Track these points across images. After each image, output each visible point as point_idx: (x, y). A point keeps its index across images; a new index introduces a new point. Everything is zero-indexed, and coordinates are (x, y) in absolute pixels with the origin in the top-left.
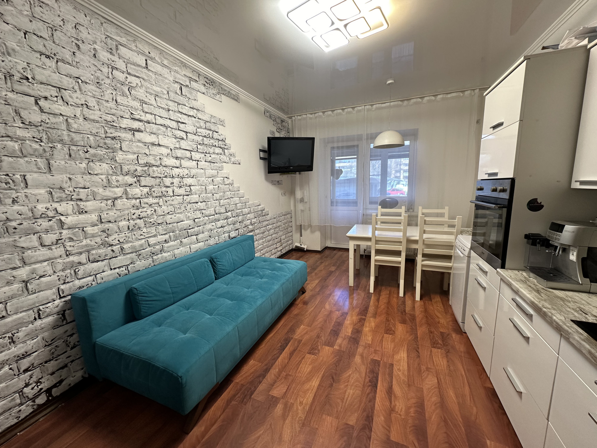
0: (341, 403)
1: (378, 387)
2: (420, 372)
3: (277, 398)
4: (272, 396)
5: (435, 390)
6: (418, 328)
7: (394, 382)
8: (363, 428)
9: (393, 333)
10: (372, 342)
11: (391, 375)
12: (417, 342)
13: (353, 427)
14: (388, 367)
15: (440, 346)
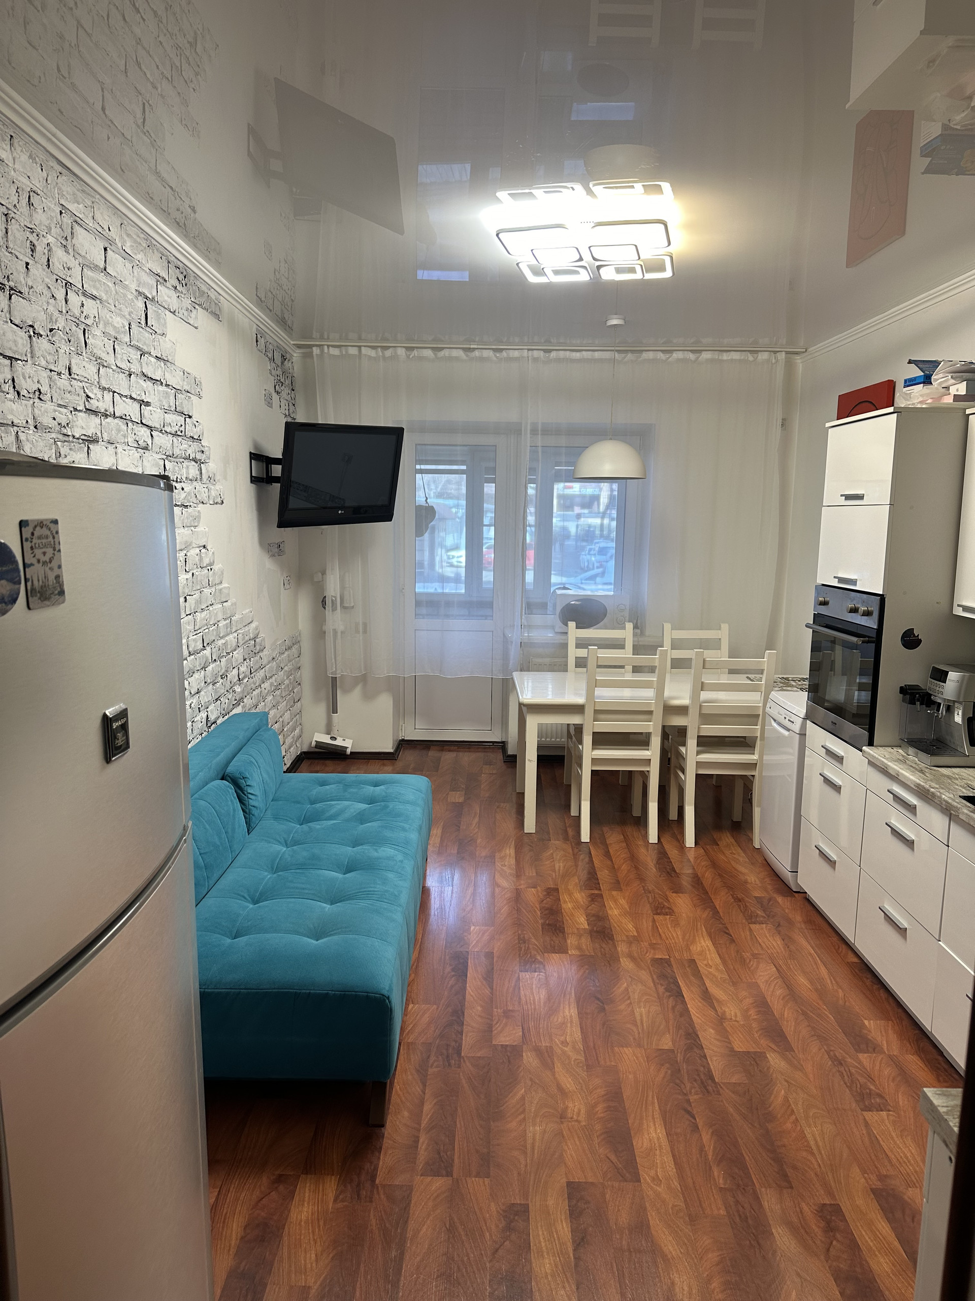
0: (635, 1029)
1: (685, 996)
2: (743, 961)
3: (514, 1047)
4: (502, 1045)
5: (777, 981)
6: (712, 897)
7: (708, 983)
8: (689, 1048)
9: (671, 911)
10: (637, 932)
11: (697, 973)
12: (721, 920)
13: (672, 1051)
14: (687, 965)
15: (762, 919)
